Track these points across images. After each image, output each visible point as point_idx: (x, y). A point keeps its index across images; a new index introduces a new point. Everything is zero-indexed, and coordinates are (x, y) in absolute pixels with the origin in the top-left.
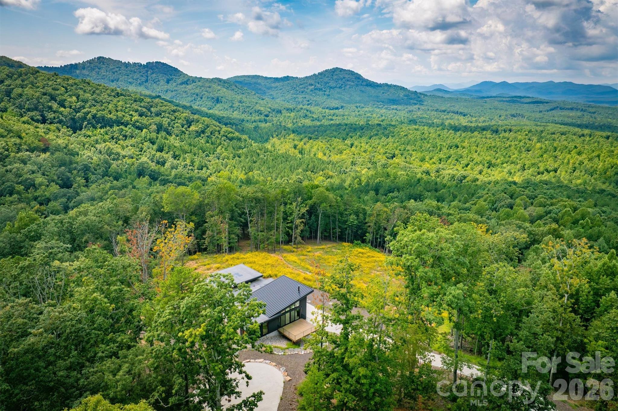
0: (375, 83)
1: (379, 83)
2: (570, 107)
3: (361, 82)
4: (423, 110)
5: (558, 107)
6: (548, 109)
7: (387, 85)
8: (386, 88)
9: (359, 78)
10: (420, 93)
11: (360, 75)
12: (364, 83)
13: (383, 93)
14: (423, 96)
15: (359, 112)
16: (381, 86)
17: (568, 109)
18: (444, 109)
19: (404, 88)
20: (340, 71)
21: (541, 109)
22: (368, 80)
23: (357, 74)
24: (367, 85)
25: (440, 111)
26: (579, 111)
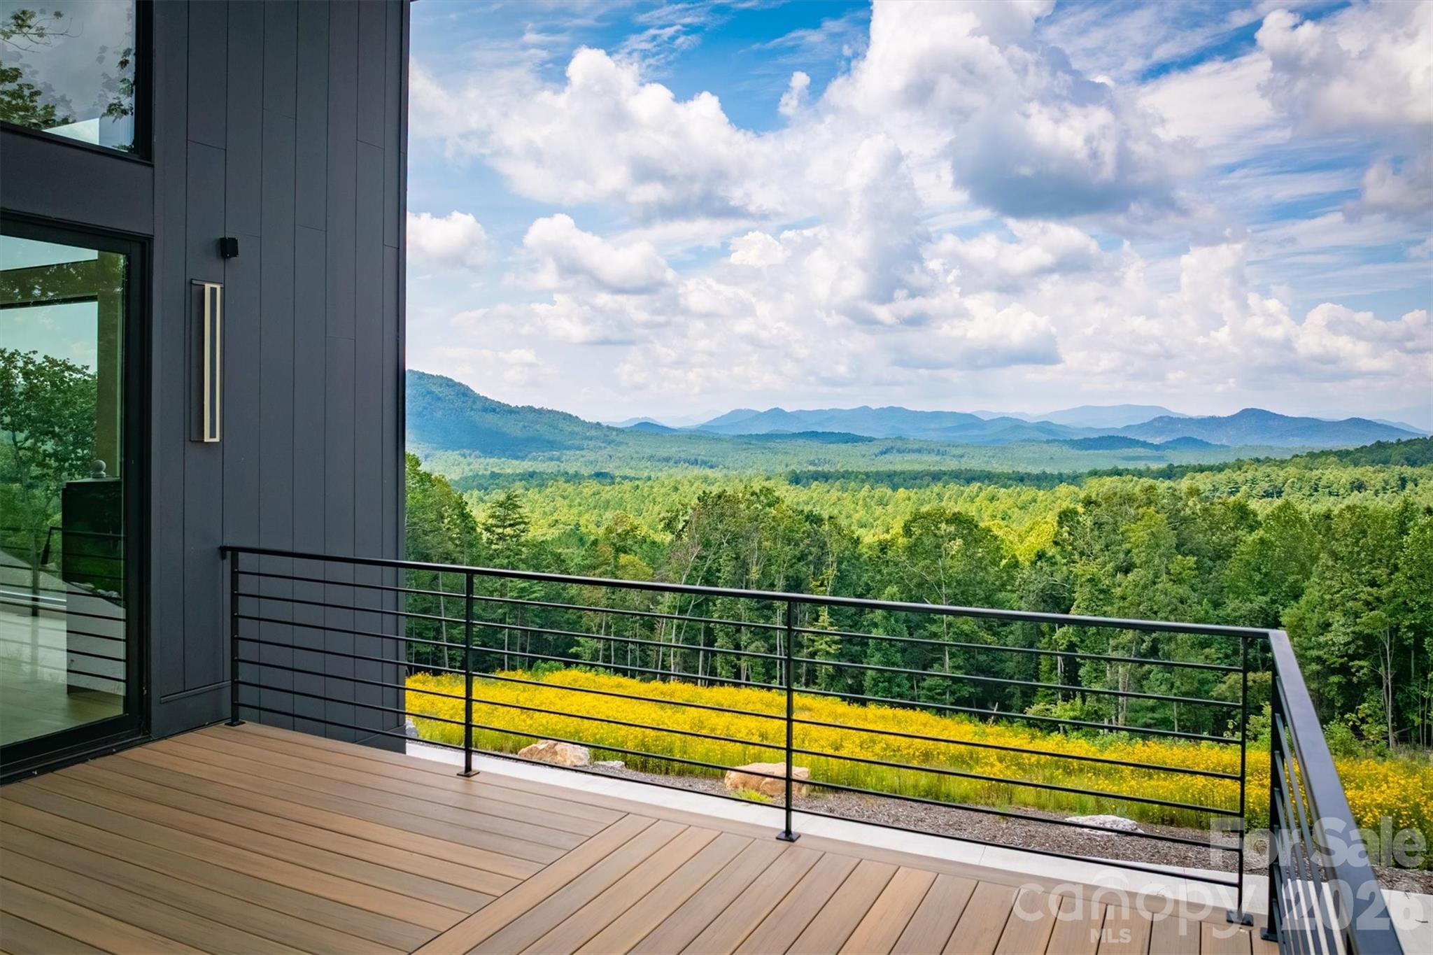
0: (504, 405)
1: (513, 405)
2: (916, 447)
3: (470, 403)
4: (620, 458)
5: (892, 448)
6: (877, 451)
7: (531, 409)
8: (531, 416)
9: (465, 395)
10: (609, 428)
11: (468, 388)
12: (478, 405)
13: (524, 427)
14: (614, 433)
15: (469, 464)
16: (518, 413)
17: (914, 451)
18: (665, 455)
19: (570, 416)
20: (420, 378)
21: (863, 453)
22: (486, 399)
23: (460, 384)
24: (485, 410)
25: (659, 460)
26: (933, 455)
